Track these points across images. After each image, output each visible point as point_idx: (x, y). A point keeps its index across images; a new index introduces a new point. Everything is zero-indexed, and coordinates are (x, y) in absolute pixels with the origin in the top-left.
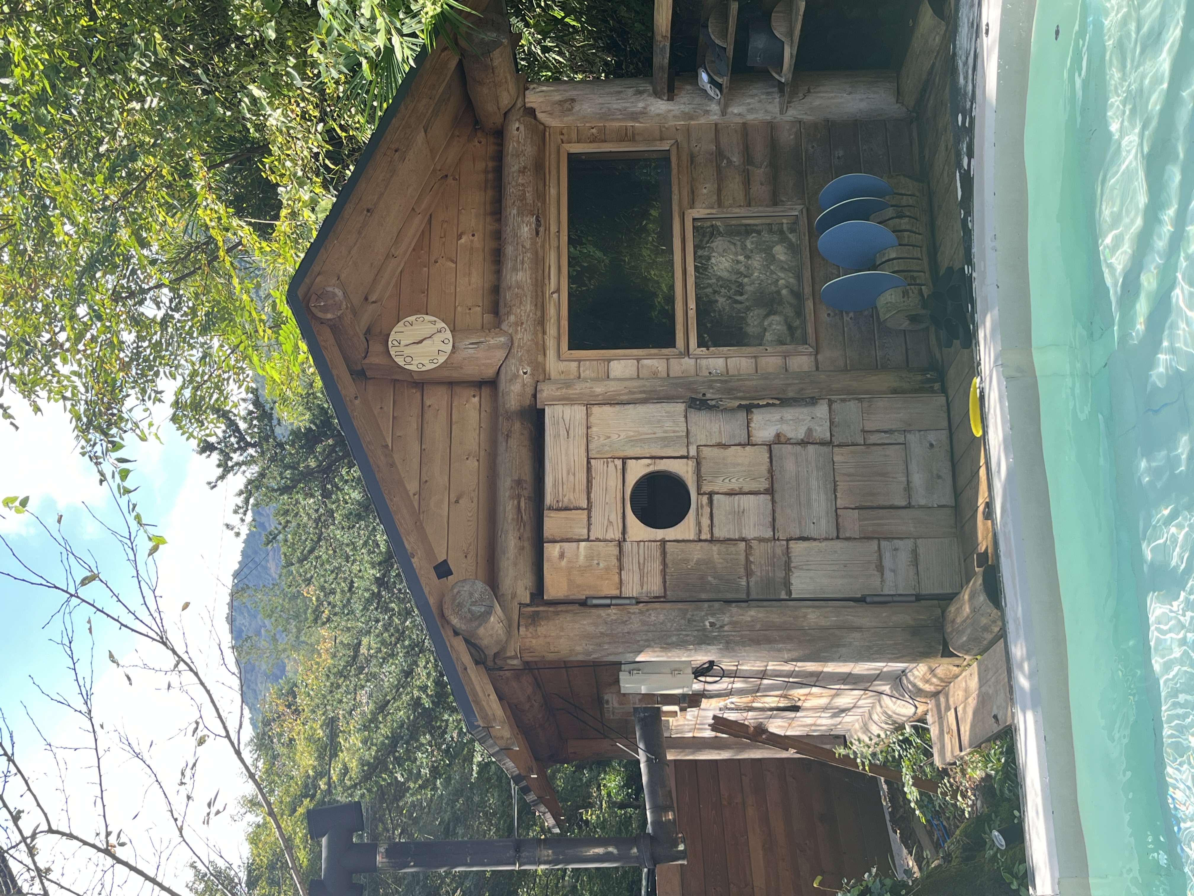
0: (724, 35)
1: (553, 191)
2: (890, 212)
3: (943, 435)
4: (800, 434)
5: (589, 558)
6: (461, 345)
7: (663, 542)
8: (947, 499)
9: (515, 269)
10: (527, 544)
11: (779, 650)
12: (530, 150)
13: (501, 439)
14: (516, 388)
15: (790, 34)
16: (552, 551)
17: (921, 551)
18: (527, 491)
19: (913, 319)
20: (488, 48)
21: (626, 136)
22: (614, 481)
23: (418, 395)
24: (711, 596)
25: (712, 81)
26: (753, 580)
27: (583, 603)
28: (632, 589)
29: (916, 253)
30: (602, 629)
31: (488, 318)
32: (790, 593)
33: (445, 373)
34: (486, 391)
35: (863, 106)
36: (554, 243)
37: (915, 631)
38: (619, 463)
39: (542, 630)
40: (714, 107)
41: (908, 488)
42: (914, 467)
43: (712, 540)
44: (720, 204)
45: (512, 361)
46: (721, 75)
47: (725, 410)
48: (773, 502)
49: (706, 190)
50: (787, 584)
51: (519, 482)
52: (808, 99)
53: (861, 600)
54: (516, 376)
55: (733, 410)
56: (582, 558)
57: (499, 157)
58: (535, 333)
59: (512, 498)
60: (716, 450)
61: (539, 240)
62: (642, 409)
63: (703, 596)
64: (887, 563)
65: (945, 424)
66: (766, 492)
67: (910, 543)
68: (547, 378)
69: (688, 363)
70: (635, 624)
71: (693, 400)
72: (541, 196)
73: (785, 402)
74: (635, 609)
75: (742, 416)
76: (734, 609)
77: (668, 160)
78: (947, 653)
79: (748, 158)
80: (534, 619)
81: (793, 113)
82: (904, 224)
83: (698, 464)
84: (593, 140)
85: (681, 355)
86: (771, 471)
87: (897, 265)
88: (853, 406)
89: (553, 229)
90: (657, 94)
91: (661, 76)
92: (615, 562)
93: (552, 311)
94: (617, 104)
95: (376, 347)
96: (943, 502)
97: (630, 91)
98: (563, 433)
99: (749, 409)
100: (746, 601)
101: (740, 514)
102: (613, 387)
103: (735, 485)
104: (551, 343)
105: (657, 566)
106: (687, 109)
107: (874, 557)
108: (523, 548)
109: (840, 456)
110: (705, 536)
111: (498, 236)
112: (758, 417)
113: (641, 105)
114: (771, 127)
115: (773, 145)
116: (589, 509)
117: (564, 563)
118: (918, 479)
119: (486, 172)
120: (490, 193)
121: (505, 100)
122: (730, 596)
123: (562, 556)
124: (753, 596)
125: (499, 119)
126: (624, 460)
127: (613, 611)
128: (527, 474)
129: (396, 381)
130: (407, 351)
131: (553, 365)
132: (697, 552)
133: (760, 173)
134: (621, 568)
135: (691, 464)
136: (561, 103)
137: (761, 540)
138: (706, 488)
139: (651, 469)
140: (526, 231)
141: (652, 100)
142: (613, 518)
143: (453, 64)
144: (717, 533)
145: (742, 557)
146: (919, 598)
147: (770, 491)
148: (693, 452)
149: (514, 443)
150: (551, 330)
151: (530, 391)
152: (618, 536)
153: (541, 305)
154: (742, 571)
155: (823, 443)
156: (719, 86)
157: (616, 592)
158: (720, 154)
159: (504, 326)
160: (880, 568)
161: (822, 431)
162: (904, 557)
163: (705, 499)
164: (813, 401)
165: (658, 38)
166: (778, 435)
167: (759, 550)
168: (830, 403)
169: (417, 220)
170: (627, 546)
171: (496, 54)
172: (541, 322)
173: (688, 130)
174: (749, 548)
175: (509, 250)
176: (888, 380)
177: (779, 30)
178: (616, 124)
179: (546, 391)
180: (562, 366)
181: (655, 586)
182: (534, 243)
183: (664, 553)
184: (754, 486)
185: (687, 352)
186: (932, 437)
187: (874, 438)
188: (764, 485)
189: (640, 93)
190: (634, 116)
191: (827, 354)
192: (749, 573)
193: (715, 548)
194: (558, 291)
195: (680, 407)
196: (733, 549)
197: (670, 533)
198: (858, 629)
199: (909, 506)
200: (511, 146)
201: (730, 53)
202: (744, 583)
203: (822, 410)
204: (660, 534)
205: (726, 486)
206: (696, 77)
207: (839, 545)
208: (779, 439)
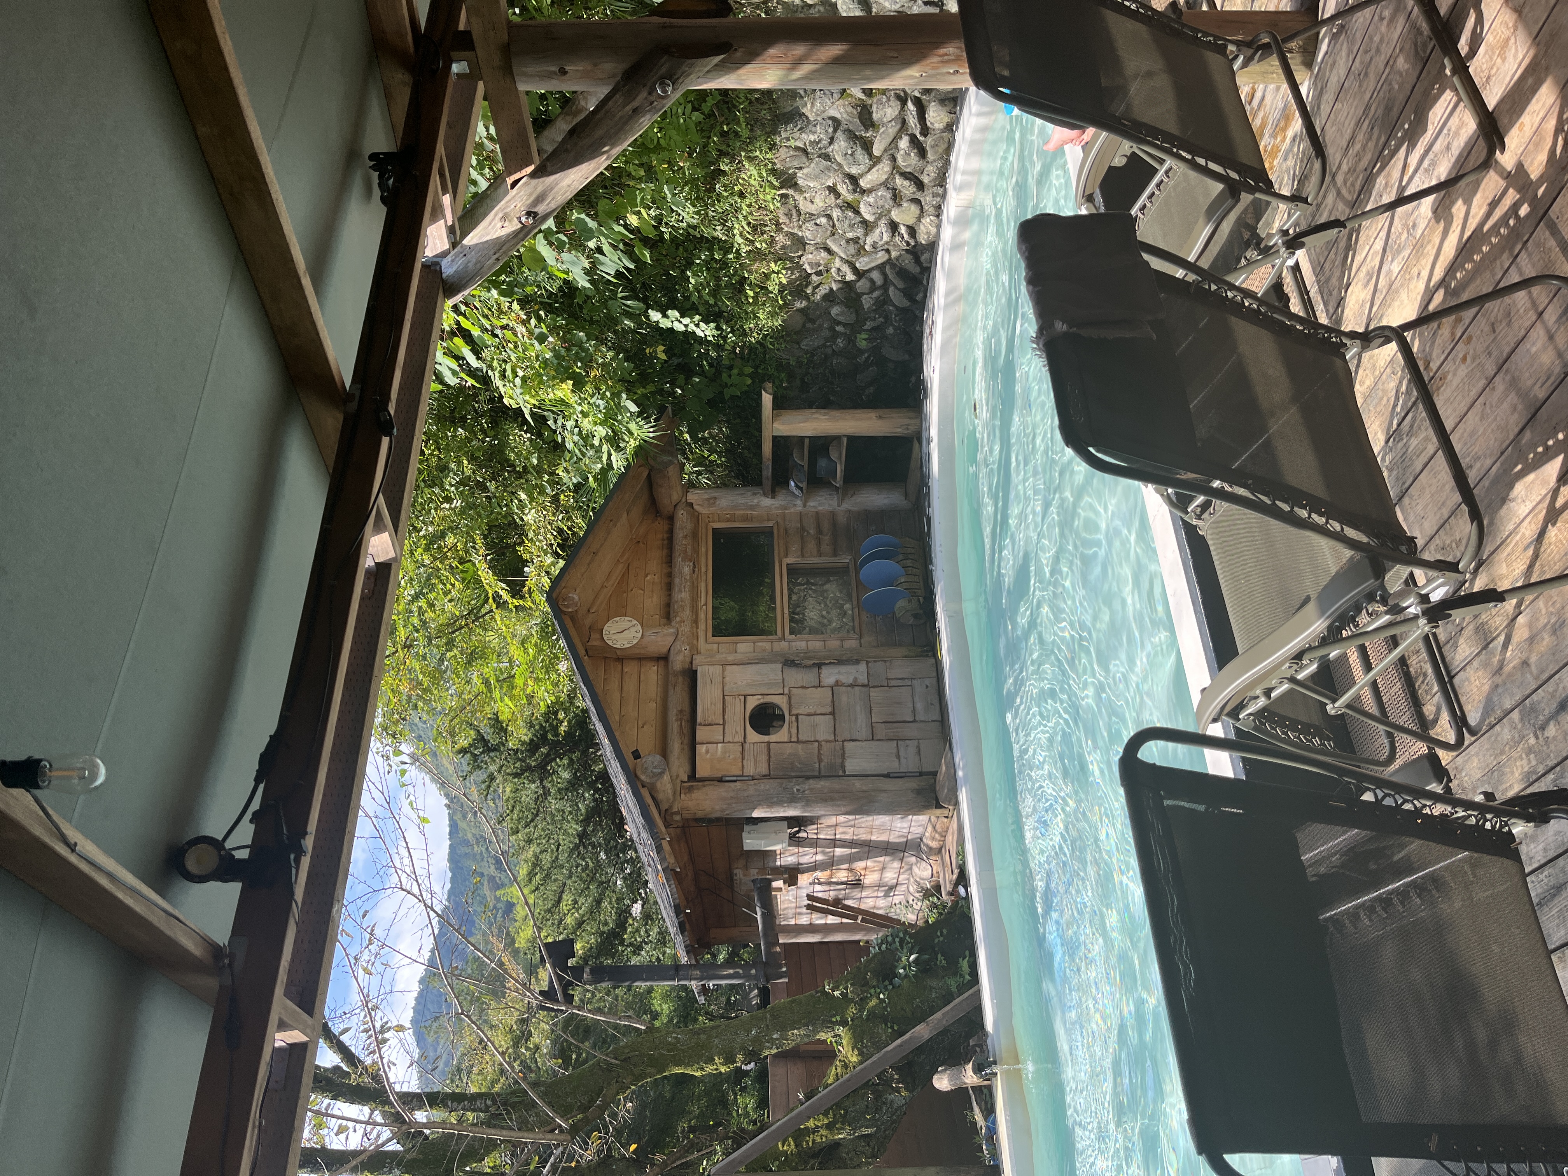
0: (802, 459)
1: (703, 549)
2: (901, 557)
3: (934, 681)
4: (850, 681)
5: (724, 753)
6: (647, 634)
7: (769, 743)
8: (937, 717)
9: (680, 591)
10: (686, 747)
11: (839, 806)
12: (689, 526)
13: (671, 687)
14: (680, 658)
15: (840, 458)
16: (701, 749)
17: (922, 746)
18: (687, 717)
19: (915, 616)
20: (667, 465)
21: (746, 519)
22: (739, 708)
23: (620, 666)
24: (798, 774)
25: (797, 486)
26: (822, 764)
27: (720, 780)
28: (750, 770)
29: (916, 579)
30: (732, 794)
31: (664, 621)
32: (844, 772)
33: (637, 651)
34: (662, 663)
35: (886, 501)
36: (704, 578)
37: (919, 792)
38: (742, 698)
39: (695, 795)
40: (799, 502)
41: (914, 711)
42: (916, 699)
43: (798, 742)
44: (802, 555)
45: (678, 643)
46: (801, 482)
47: (805, 667)
48: (834, 719)
49: (795, 548)
50: (843, 766)
51: (681, 711)
52: (854, 498)
53: (887, 776)
54: (680, 651)
55: (810, 667)
56: (719, 753)
57: (671, 531)
58: (692, 627)
59: (677, 720)
60: (800, 690)
61: (695, 576)
62: (755, 667)
63: (793, 774)
64: (902, 754)
65: (935, 674)
66: (830, 714)
67: (916, 742)
68: (699, 653)
69: (784, 644)
70: (751, 791)
71: (786, 661)
72: (696, 551)
73: (840, 662)
74: (752, 783)
75: (815, 670)
76: (811, 781)
77: (772, 533)
78: (939, 806)
79: (820, 531)
80: (690, 789)
81: (846, 506)
82: (909, 563)
83: (790, 698)
84: (728, 520)
85: (780, 640)
86: (833, 702)
87: (905, 586)
88: (880, 664)
89: (703, 570)
90: (765, 495)
91: (767, 483)
92: (739, 755)
93: (702, 616)
94: (741, 501)
95: (595, 636)
96: (935, 718)
97: (749, 493)
98: (708, 681)
99: (819, 666)
100: (819, 777)
101: (815, 726)
102: (738, 657)
103: (811, 710)
104: (701, 634)
105: (765, 757)
106: (783, 503)
107: (895, 751)
108: (683, 749)
109: (874, 693)
110: (794, 739)
111: (670, 575)
112: (825, 671)
113: (756, 501)
114: (833, 514)
115: (834, 524)
116: (724, 725)
117: (708, 756)
118: (919, 706)
119: (663, 540)
120: (665, 551)
121: (675, 497)
122: (808, 774)
123: (707, 752)
124: (823, 773)
125: (671, 509)
126: (745, 696)
127: (737, 784)
128: (687, 708)
129: (605, 658)
130: (614, 637)
131: (702, 645)
132: (789, 749)
133: (826, 538)
134: (743, 759)
135: (785, 698)
136: (708, 500)
137: (827, 741)
138: (794, 712)
139: (762, 701)
140: (687, 570)
141: (763, 498)
142: (738, 729)
143: (646, 474)
144: (801, 738)
145: (816, 751)
146: (921, 774)
147: (833, 713)
148: (786, 691)
149: (679, 689)
150: (702, 626)
151: (688, 660)
152: (741, 739)
153: (695, 611)
154: (816, 760)
155: (863, 686)
156: (801, 489)
157: (740, 773)
158: (803, 529)
159: (673, 624)
160: (898, 756)
161: (863, 679)
162: (912, 750)
163: (794, 718)
164: (857, 662)
165: (765, 460)
166: (837, 681)
167: (826, 747)
168: (868, 663)
169: (621, 566)
170: (747, 746)
171: (671, 468)
172: (696, 622)
173: (784, 515)
174: (820, 746)
175: (677, 581)
176: (903, 651)
177: (834, 456)
178: (741, 512)
179: (698, 659)
180: (708, 646)
181: (764, 770)
182: (691, 577)
183: (769, 750)
184: (823, 710)
185: (783, 638)
186: (927, 682)
187: (893, 683)
188: (830, 709)
189: (755, 494)
190: (752, 508)
191: (866, 639)
192: (820, 761)
193: (800, 746)
194: (706, 604)
195: (779, 666)
196: (810, 746)
197: (773, 738)
198: (885, 791)
199: (915, 721)
200: (678, 524)
201: (806, 468)
202: (817, 766)
203: (862, 667)
204: (766, 738)
205: (806, 711)
206: (788, 484)
207: (874, 743)
208: (837, 684)
